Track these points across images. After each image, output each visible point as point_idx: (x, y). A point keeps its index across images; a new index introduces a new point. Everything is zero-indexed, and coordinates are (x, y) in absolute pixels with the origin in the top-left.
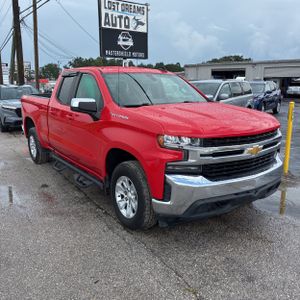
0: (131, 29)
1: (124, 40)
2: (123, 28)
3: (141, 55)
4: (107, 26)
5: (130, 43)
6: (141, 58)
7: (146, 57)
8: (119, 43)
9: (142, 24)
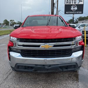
0: (77, 4)
2: (73, 4)
3: (81, 12)
4: (67, 4)
5: (76, 9)
6: (80, 14)
7: (82, 13)
8: (71, 9)
9: (82, 1)
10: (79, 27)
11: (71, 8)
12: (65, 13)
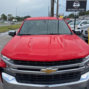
1: (76, 4)
3: (83, 9)
5: (79, 5)
8: (74, 6)
10: (80, 25)
11: (73, 4)
12: (67, 10)
